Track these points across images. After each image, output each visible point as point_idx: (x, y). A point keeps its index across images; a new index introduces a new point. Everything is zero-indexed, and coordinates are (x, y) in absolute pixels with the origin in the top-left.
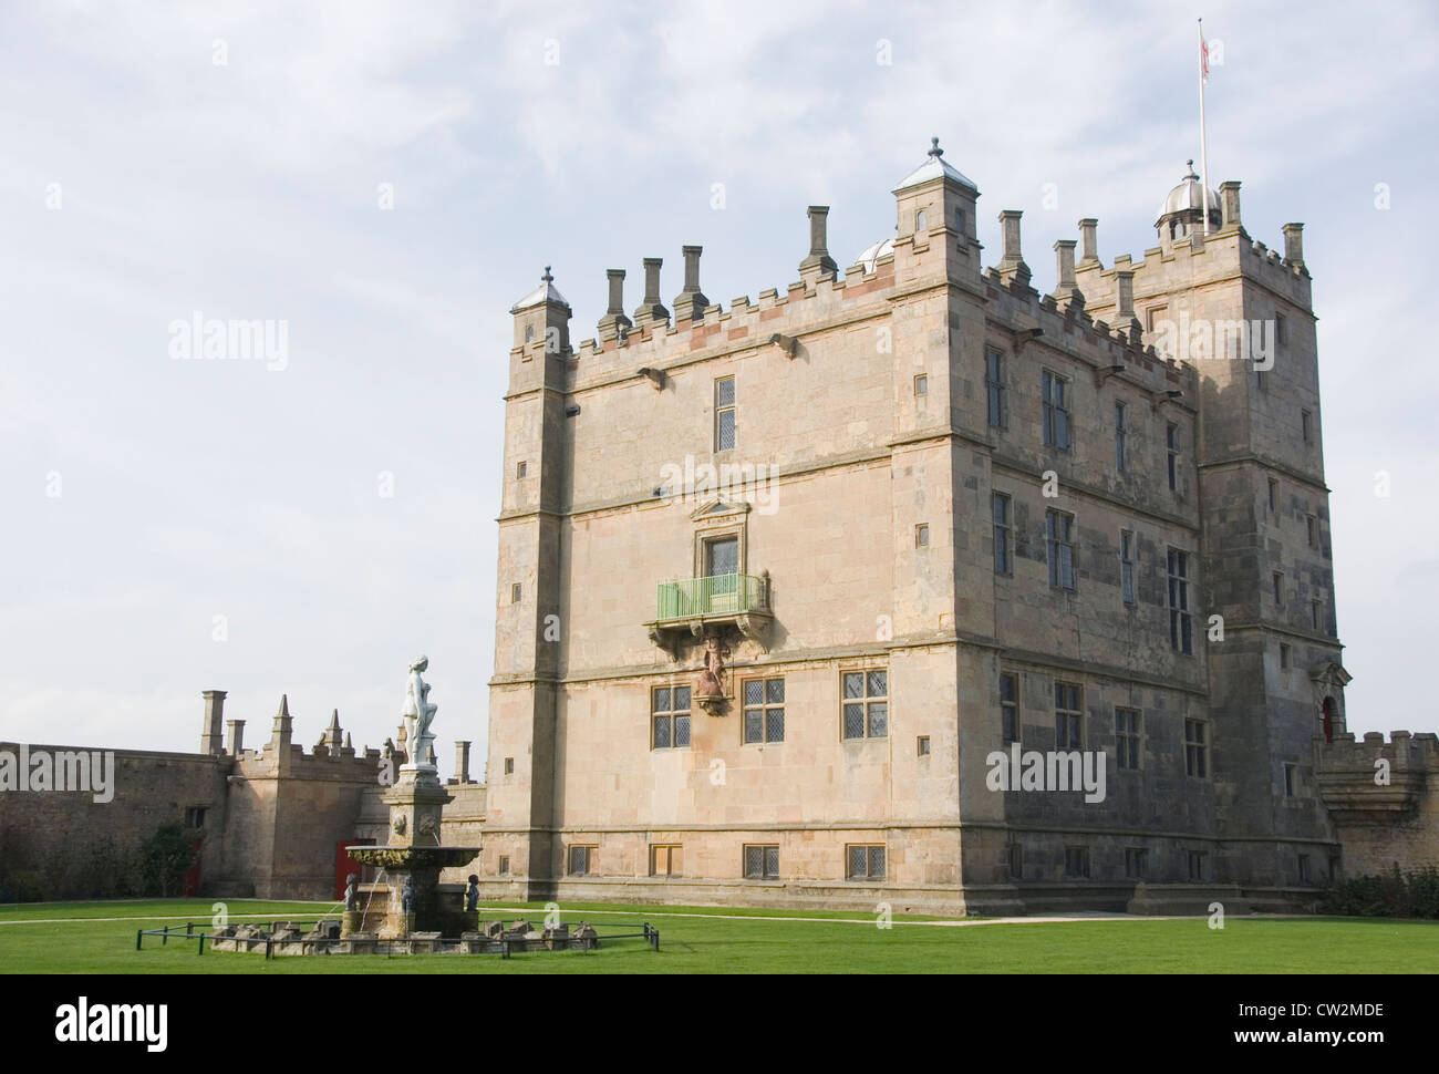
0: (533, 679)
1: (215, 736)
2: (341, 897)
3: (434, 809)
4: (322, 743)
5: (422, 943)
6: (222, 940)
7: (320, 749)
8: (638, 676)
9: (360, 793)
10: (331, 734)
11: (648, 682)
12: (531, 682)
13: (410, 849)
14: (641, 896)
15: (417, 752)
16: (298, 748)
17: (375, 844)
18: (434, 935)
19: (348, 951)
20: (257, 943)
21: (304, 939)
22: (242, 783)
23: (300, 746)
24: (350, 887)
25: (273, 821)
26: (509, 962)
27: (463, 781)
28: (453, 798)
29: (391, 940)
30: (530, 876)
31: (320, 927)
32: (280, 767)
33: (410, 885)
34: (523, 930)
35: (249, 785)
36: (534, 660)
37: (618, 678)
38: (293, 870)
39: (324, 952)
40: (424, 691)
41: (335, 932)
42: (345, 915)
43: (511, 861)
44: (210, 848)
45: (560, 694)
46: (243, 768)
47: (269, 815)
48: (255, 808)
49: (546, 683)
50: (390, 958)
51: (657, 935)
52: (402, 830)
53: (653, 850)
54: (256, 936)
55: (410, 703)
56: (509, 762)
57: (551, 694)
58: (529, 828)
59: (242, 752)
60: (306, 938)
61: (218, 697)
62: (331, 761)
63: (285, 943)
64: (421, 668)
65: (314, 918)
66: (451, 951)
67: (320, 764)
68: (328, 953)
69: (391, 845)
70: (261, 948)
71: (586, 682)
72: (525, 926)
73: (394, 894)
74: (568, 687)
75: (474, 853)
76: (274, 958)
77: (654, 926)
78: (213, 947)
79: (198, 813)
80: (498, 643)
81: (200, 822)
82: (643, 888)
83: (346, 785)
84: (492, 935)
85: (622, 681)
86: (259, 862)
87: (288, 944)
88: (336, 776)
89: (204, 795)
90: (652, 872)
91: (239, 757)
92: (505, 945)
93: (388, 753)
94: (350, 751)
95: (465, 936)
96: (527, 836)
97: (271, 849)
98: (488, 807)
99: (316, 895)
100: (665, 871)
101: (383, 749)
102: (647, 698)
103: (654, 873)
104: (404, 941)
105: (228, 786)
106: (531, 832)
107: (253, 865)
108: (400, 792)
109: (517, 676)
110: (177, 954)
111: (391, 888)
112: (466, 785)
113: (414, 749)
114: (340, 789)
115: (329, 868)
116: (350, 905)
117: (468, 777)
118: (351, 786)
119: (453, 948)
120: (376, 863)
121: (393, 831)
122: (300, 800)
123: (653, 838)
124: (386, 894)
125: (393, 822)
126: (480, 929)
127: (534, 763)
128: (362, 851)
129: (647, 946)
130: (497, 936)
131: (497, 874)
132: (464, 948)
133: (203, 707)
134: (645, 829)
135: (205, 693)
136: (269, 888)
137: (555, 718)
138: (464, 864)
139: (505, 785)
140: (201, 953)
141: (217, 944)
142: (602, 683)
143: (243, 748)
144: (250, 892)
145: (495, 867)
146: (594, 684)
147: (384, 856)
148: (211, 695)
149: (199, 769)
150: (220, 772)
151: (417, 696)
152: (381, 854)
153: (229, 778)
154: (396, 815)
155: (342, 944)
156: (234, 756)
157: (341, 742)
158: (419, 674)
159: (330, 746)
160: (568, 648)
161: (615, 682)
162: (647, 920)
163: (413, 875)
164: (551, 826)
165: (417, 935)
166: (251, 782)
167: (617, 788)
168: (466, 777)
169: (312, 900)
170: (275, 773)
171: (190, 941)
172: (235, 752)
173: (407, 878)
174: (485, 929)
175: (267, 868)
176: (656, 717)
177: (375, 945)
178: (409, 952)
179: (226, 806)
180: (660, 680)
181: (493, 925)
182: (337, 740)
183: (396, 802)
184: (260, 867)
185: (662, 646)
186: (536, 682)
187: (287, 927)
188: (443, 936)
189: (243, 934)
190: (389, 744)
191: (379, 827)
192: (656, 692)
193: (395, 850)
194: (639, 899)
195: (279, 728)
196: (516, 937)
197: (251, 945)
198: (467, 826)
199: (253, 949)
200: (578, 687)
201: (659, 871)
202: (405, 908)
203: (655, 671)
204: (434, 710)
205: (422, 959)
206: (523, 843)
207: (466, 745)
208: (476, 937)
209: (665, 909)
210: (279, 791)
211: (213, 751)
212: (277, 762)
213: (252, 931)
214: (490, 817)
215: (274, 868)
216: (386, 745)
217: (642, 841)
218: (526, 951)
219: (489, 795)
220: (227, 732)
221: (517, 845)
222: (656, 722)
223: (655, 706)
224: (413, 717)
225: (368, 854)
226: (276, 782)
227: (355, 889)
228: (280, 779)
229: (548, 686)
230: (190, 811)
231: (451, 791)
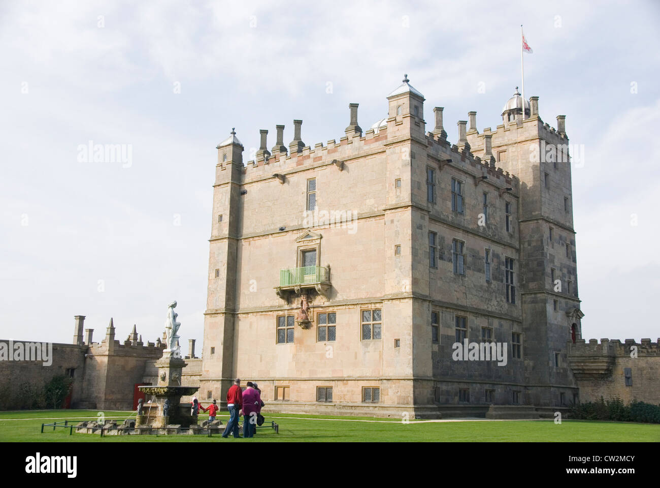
0: (224, 312)
1: (80, 336)
2: (135, 409)
3: (178, 369)
4: (128, 340)
5: (172, 430)
6: (81, 428)
7: (128, 342)
8: (271, 311)
9: (145, 362)
10: (133, 335)
11: (276, 314)
12: (223, 313)
13: (167, 387)
14: (271, 409)
15: (171, 344)
16: (117, 342)
17: (152, 385)
18: (177, 426)
19: (139, 433)
20: (97, 430)
21: (118, 428)
22: (92, 357)
23: (119, 341)
24: (140, 404)
25: (106, 375)
26: (212, 438)
27: (192, 357)
28: (187, 364)
29: (158, 428)
30: (221, 400)
31: (126, 422)
32: (109, 350)
33: (167, 404)
34: (217, 424)
35: (95, 358)
36: (224, 303)
37: (262, 312)
38: (114, 397)
39: (127, 433)
40: (175, 316)
41: (133, 424)
42: (137, 417)
43: (213, 393)
44: (76, 385)
45: (236, 319)
46: (92, 351)
47: (104, 371)
48: (97, 369)
49: (230, 313)
50: (157, 436)
51: (278, 427)
52: (164, 379)
53: (276, 389)
54: (96, 426)
55: (168, 322)
56: (213, 349)
57: (232, 319)
59: (92, 343)
60: (119, 427)
61: (82, 319)
62: (131, 347)
63: (110, 429)
64: (174, 306)
65: (123, 418)
66: (185, 434)
67: (126, 349)
68: (129, 434)
69: (159, 386)
70: (99, 432)
71: (248, 313)
73: (160, 408)
74: (239, 315)
75: (196, 389)
76: (105, 436)
77: (276, 422)
78: (77, 431)
79: (71, 371)
80: (209, 296)
81: (72, 375)
82: (272, 406)
83: (139, 359)
84: (204, 426)
85: (264, 313)
86: (99, 393)
87: (111, 430)
88: (134, 354)
89: (74, 363)
90: (276, 399)
91: (90, 346)
92: (210, 431)
93: (158, 344)
94: (141, 343)
95: (191, 427)
96: (220, 382)
97: (104, 387)
98: (203, 369)
99: (124, 408)
100: (282, 398)
101: (156, 343)
102: (275, 321)
104: (164, 429)
105: (85, 358)
106: (222, 380)
107: (96, 395)
108: (163, 362)
109: (217, 310)
110: (60, 435)
111: (158, 405)
112: (193, 359)
113: (170, 343)
114: (137, 360)
115: (131, 396)
116: (139, 413)
117: (194, 355)
118: (141, 359)
119: (186, 432)
120: (152, 394)
121: (159, 379)
122: (118, 365)
123: (277, 383)
124: (155, 408)
125: (160, 375)
126: (198, 423)
127: (224, 349)
128: (146, 388)
129: (273, 431)
130: (206, 427)
131: (207, 399)
132: (191, 432)
133: (75, 323)
134: (273, 379)
135: (75, 316)
136: (103, 405)
137: (234, 329)
138: (191, 394)
139: (210, 359)
140: (71, 434)
141: (78, 430)
142: (255, 314)
143: (93, 341)
144: (94, 407)
145: (206, 396)
146: (251, 314)
147: (156, 390)
148: (78, 317)
149: (72, 351)
150: (82, 352)
151: (171, 319)
152: (154, 390)
153: (86, 355)
154: (161, 372)
155: (135, 430)
156: (88, 345)
157: (137, 339)
158: (173, 309)
159: (132, 341)
160: (240, 298)
161: (260, 313)
162: (273, 420)
163: (169, 399)
164: (231, 378)
165: (170, 426)
167: (261, 361)
168: (193, 355)
169: (123, 410)
170: (107, 353)
171: (66, 429)
172: (89, 343)
173: (166, 400)
174: (200, 423)
175: (103, 396)
176: (279, 330)
177: (150, 431)
178: (166, 434)
179: (84, 368)
180: (281, 313)
181: (204, 421)
182: (135, 339)
183: (161, 366)
184: (99, 395)
185: (282, 298)
186: (225, 313)
187: (111, 422)
188: (181, 427)
189: (90, 425)
190: (159, 340)
191: (153, 377)
192: (279, 319)
193: (161, 388)
194: (270, 411)
195: (109, 332)
196: (214, 427)
197: (94, 431)
198: (194, 378)
199: (95, 433)
200: (244, 316)
201: (279, 398)
202: (164, 414)
203: (279, 309)
204: (179, 325)
205: (171, 437)
206: (219, 385)
207: (194, 341)
208: (196, 427)
209: (281, 415)
210: (108, 361)
211: (78, 343)
212: (108, 348)
213: (95, 424)
214: (204, 373)
215: (105, 396)
216: (158, 341)
217: (272, 384)
218: (219, 433)
219: (203, 364)
220: (85, 335)
221: (215, 386)
222: (279, 331)
223: (278, 324)
224: (170, 328)
225: (148, 390)
226: (107, 357)
227: (142, 405)
228: (109, 356)
229: (230, 315)
230: (68, 370)
231: (186, 362)
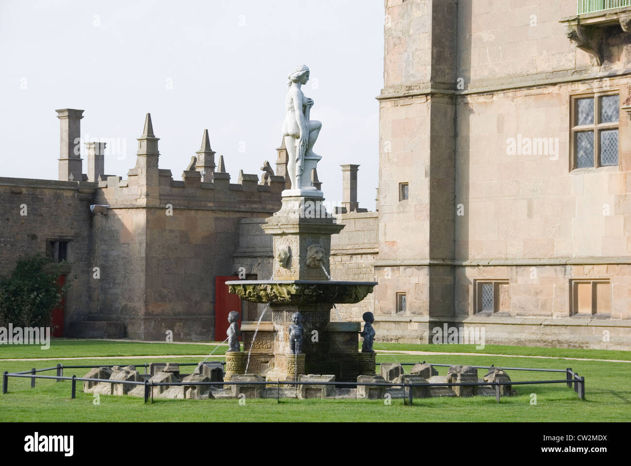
0: (429, 91)
1: (74, 162)
2: (222, 337)
3: (322, 239)
4: (193, 168)
5: (313, 387)
6: (96, 383)
7: (191, 174)
8: (554, 84)
9: (238, 223)
10: (202, 157)
11: (566, 91)
12: (427, 95)
13: (296, 283)
14: (561, 338)
15: (301, 175)
16: (167, 174)
17: (256, 279)
18: (327, 378)
19: (234, 395)
20: (134, 386)
21: (184, 381)
22: (107, 212)
23: (169, 171)
24: (232, 325)
25: (144, 255)
26: (413, 409)
27: (352, 210)
28: (342, 227)
29: (280, 383)
30: (431, 314)
31: (201, 368)
32: (147, 195)
33: (298, 323)
34: (425, 374)
35: (115, 215)
36: (429, 68)
37: (529, 87)
38: (168, 308)
39: (207, 395)
40: (306, 106)
41: (218, 374)
42: (228, 358)
43: (409, 299)
44: (75, 285)
45: (460, 108)
46: (106, 196)
47: (138, 249)
48: (122, 241)
49: (444, 95)
50: (279, 402)
51: (582, 382)
52: (287, 262)
53: (574, 287)
54: (132, 378)
55: (291, 120)
56: (403, 186)
57: (450, 109)
58: (427, 262)
59: (105, 178)
60: (186, 380)
61: (74, 117)
62: (202, 187)
63: (164, 386)
64: (302, 79)
65: (192, 359)
66: (346, 396)
67: (190, 191)
68: (211, 396)
69: (275, 279)
70: (139, 391)
71: (491, 93)
72: (427, 369)
73: (281, 334)
74: (469, 99)
75: (369, 287)
76: (153, 402)
77: (578, 372)
78: (86, 390)
79: (60, 246)
80: (387, 51)
81: (63, 255)
82: (563, 329)
83: (222, 215)
84: (391, 379)
85: (535, 91)
86: (130, 299)
87: (168, 386)
88: (210, 204)
89: (65, 227)
90: (574, 311)
91: (101, 184)
92: (407, 390)
93: (266, 178)
94: (224, 177)
95: (361, 379)
96: (426, 271)
97: (143, 285)
98: (382, 239)
99: (194, 336)
100: (589, 311)
101: (261, 174)
102: (565, 110)
103: (576, 312)
104: (294, 384)
105: (91, 215)
106: (430, 265)
107: (124, 303)
108: (284, 221)
109: (409, 88)
110: (48, 397)
111: (277, 327)
112: (354, 214)
113: (297, 172)
114: (217, 219)
115: (207, 306)
116: (233, 345)
117: (356, 204)
118: (226, 215)
119: (348, 392)
120: (259, 299)
121: (277, 265)
122: (171, 231)
123: (575, 273)
124: (272, 334)
125: (276, 254)
126: (378, 372)
127: (432, 187)
128: (244, 286)
129: (570, 394)
130: (397, 380)
131: (393, 312)
132: (360, 392)
133: (59, 128)
134: (563, 262)
135: (59, 111)
136: (143, 327)
137: (455, 135)
138: (356, 300)
139: (398, 213)
140: (74, 396)
141: (90, 386)
142: (510, 94)
143: (105, 173)
144: (121, 332)
145: (391, 304)
146: (501, 94)
147: (269, 291)
148: (66, 114)
149: (58, 197)
150: (81, 200)
151: (298, 112)
152: (265, 290)
153: (92, 207)
154: (280, 246)
155: (225, 387)
156: (96, 183)
157: (213, 167)
158: (299, 87)
159: (202, 170)
160: (469, 54)
161: (525, 92)
162: (569, 366)
163: (301, 312)
164: (453, 259)
165: (309, 378)
166: (116, 211)
167: (530, 215)
168: (354, 205)
169: (191, 340)
170: (143, 202)
171: (61, 384)
172: (96, 178)
173: (294, 315)
174: (383, 371)
175: (139, 306)
176: (576, 132)
177: (262, 389)
178: (300, 396)
179: (91, 238)
180: (581, 88)
181: (392, 367)
182: (209, 164)
183: (280, 232)
184: (130, 304)
185: (584, 46)
186: (432, 94)
187: (166, 369)
188: (337, 379)
189: (118, 376)
190: (267, 168)
191: (260, 260)
192: (575, 102)
193: (280, 285)
194: (559, 342)
195: (144, 150)
196: (419, 381)
197: (127, 388)
198: (358, 260)
199: (129, 393)
200: (482, 99)
201: (581, 310)
202: (293, 348)
203: (576, 77)
204: (318, 128)
205: (313, 403)
206: (423, 278)
207: (354, 169)
208: (374, 381)
209: (591, 354)
210: (148, 221)
211: (72, 177)
212: (144, 190)
213: (128, 373)
214: (383, 249)
215: (146, 306)
216: (264, 169)
217: (561, 276)
218: (431, 396)
219: (382, 225)
220: (86, 154)
221: (414, 280)
222: (575, 138)
223: (574, 119)
224: (295, 136)
225: (250, 290)
226: (144, 212)
227: (237, 327)
228: (148, 208)
229: (446, 99)
230: (52, 243)
231: (339, 219)
